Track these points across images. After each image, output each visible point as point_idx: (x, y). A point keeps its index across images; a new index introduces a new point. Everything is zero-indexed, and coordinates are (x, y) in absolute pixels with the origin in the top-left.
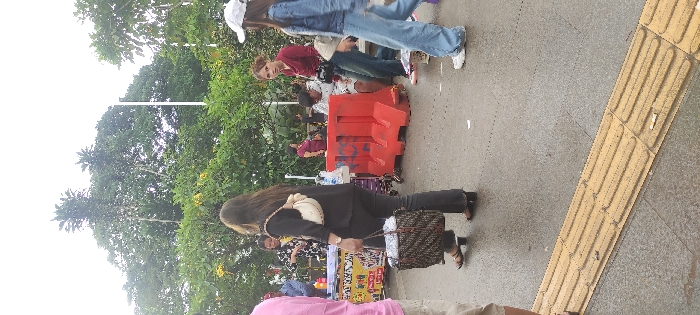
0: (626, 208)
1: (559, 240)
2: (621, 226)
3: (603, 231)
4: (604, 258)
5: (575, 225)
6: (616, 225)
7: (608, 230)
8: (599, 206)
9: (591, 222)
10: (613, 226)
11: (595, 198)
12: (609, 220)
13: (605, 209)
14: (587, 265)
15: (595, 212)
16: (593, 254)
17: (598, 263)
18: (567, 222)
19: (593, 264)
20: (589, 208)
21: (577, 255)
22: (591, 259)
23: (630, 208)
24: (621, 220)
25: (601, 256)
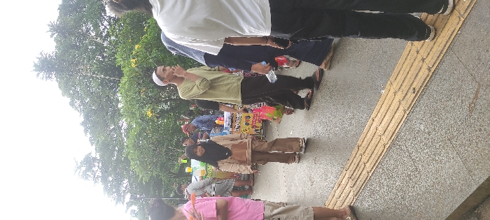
0: (438, 57)
1: (389, 82)
2: (433, 70)
3: (421, 74)
4: (418, 92)
5: (402, 72)
6: (429, 69)
7: (424, 73)
8: (419, 57)
9: (412, 69)
10: (427, 71)
11: (418, 52)
12: (425, 67)
13: (423, 60)
14: (406, 98)
15: (417, 62)
16: (411, 90)
17: (414, 95)
18: (396, 71)
19: (411, 96)
20: (412, 60)
21: (400, 92)
22: (409, 94)
23: (441, 57)
24: (433, 66)
25: (417, 90)
